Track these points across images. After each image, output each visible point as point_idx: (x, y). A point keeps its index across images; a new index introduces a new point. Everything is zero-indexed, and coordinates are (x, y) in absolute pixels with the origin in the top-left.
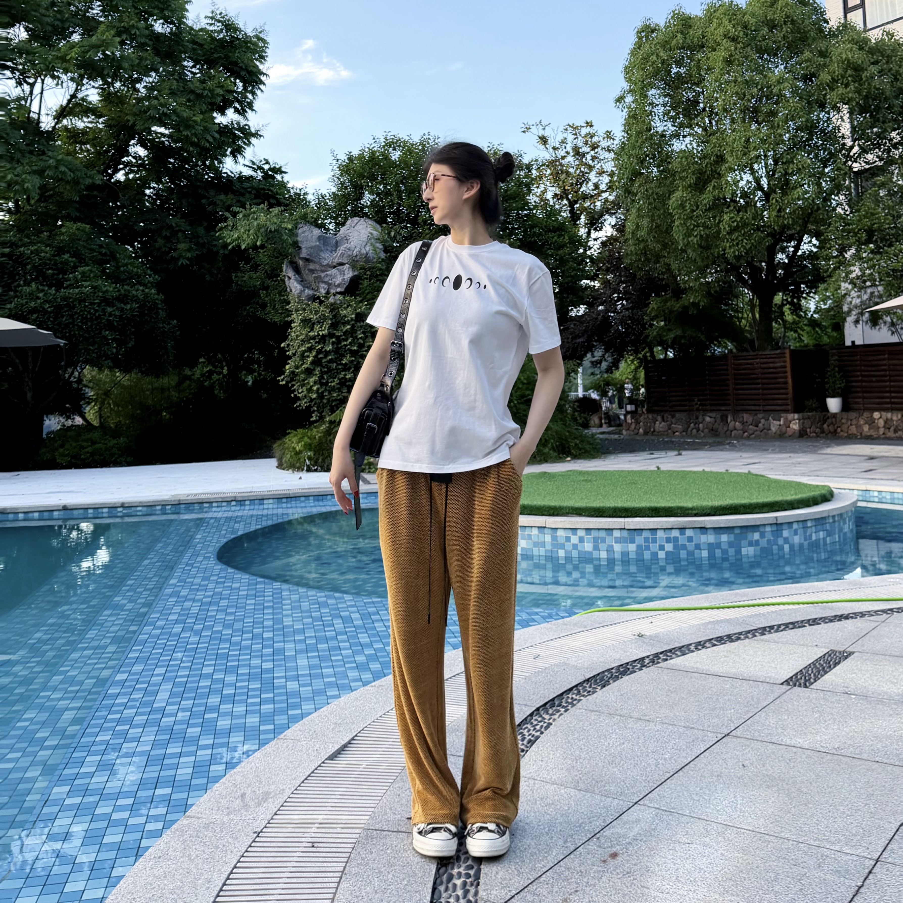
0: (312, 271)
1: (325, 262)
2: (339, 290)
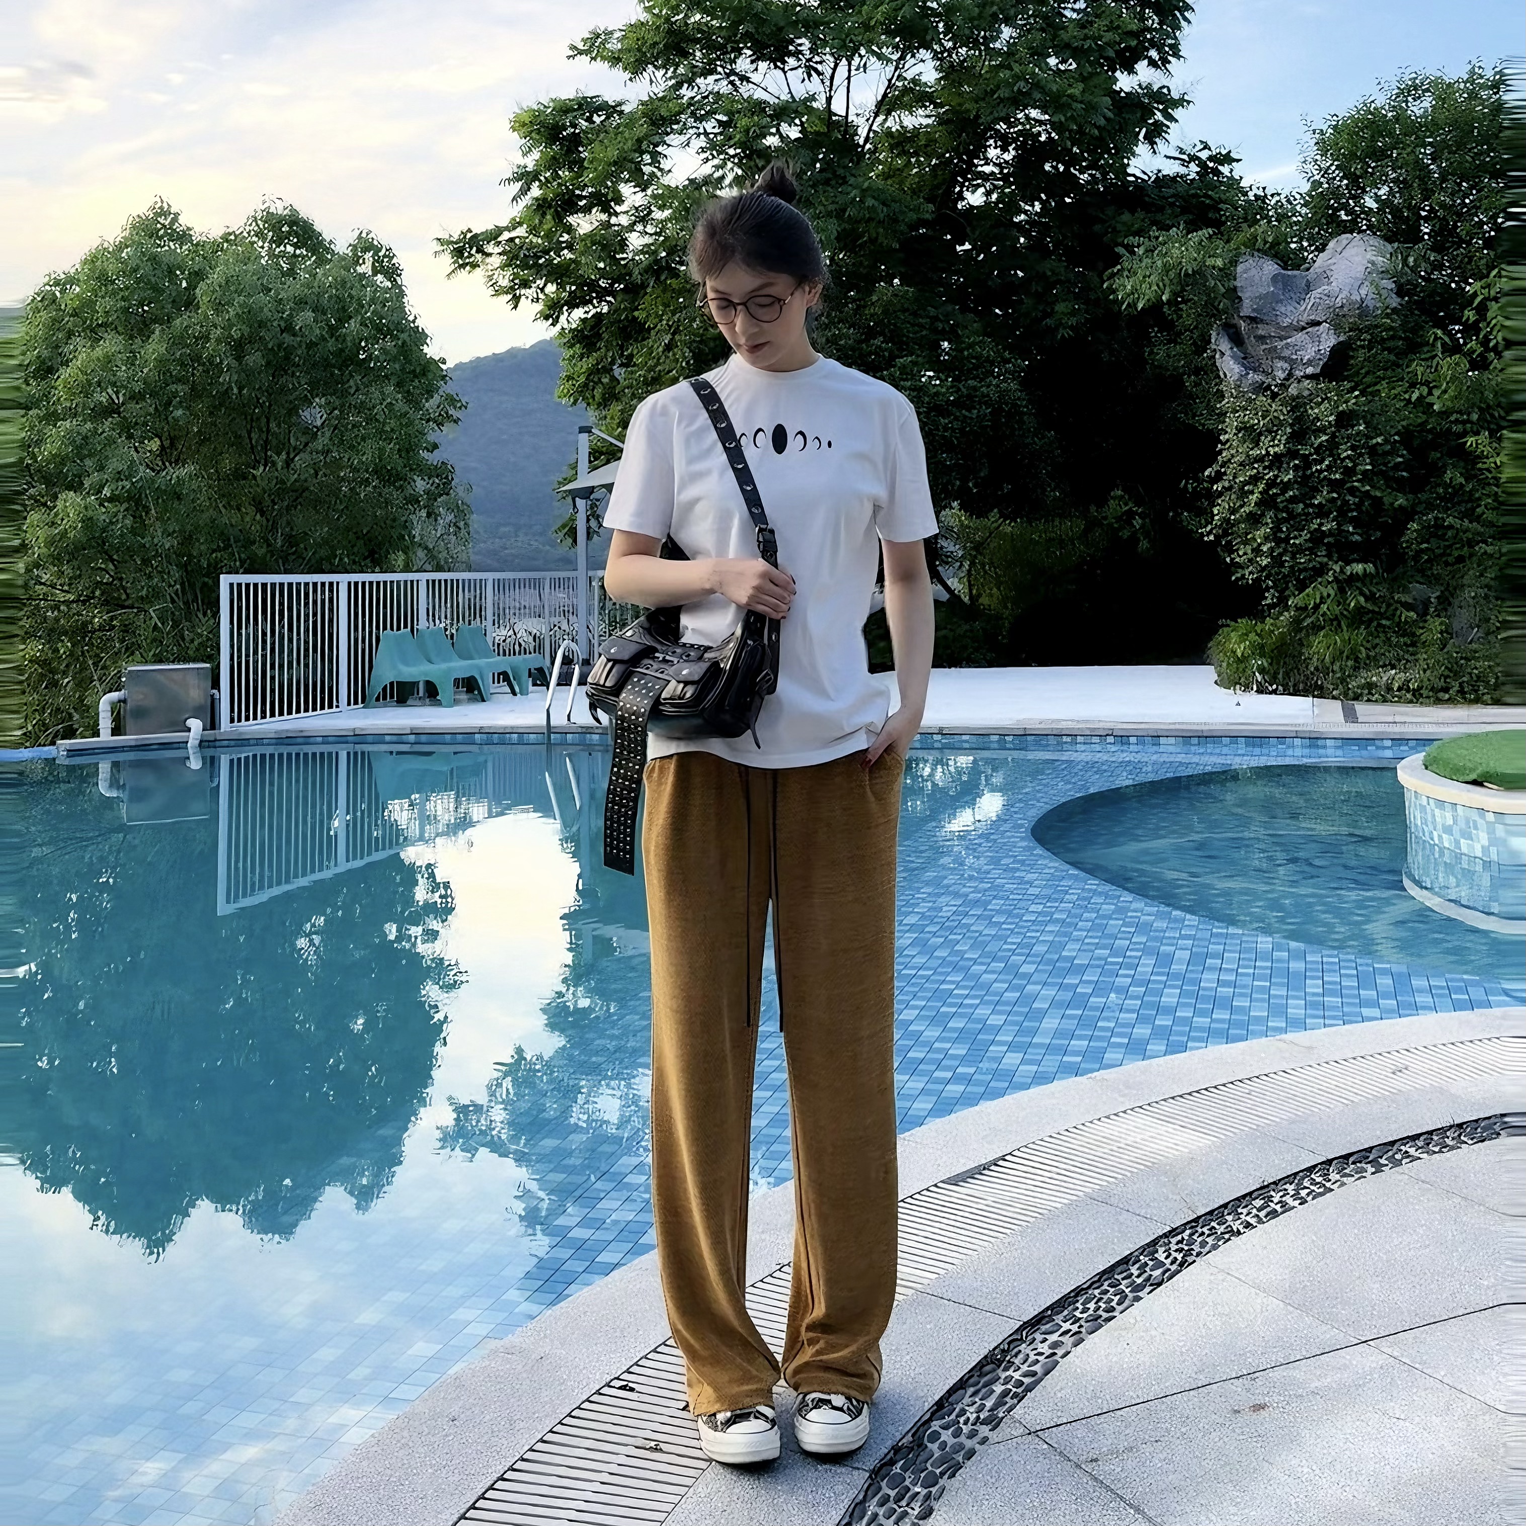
0: (1262, 339)
1: (1286, 322)
2: (1310, 370)
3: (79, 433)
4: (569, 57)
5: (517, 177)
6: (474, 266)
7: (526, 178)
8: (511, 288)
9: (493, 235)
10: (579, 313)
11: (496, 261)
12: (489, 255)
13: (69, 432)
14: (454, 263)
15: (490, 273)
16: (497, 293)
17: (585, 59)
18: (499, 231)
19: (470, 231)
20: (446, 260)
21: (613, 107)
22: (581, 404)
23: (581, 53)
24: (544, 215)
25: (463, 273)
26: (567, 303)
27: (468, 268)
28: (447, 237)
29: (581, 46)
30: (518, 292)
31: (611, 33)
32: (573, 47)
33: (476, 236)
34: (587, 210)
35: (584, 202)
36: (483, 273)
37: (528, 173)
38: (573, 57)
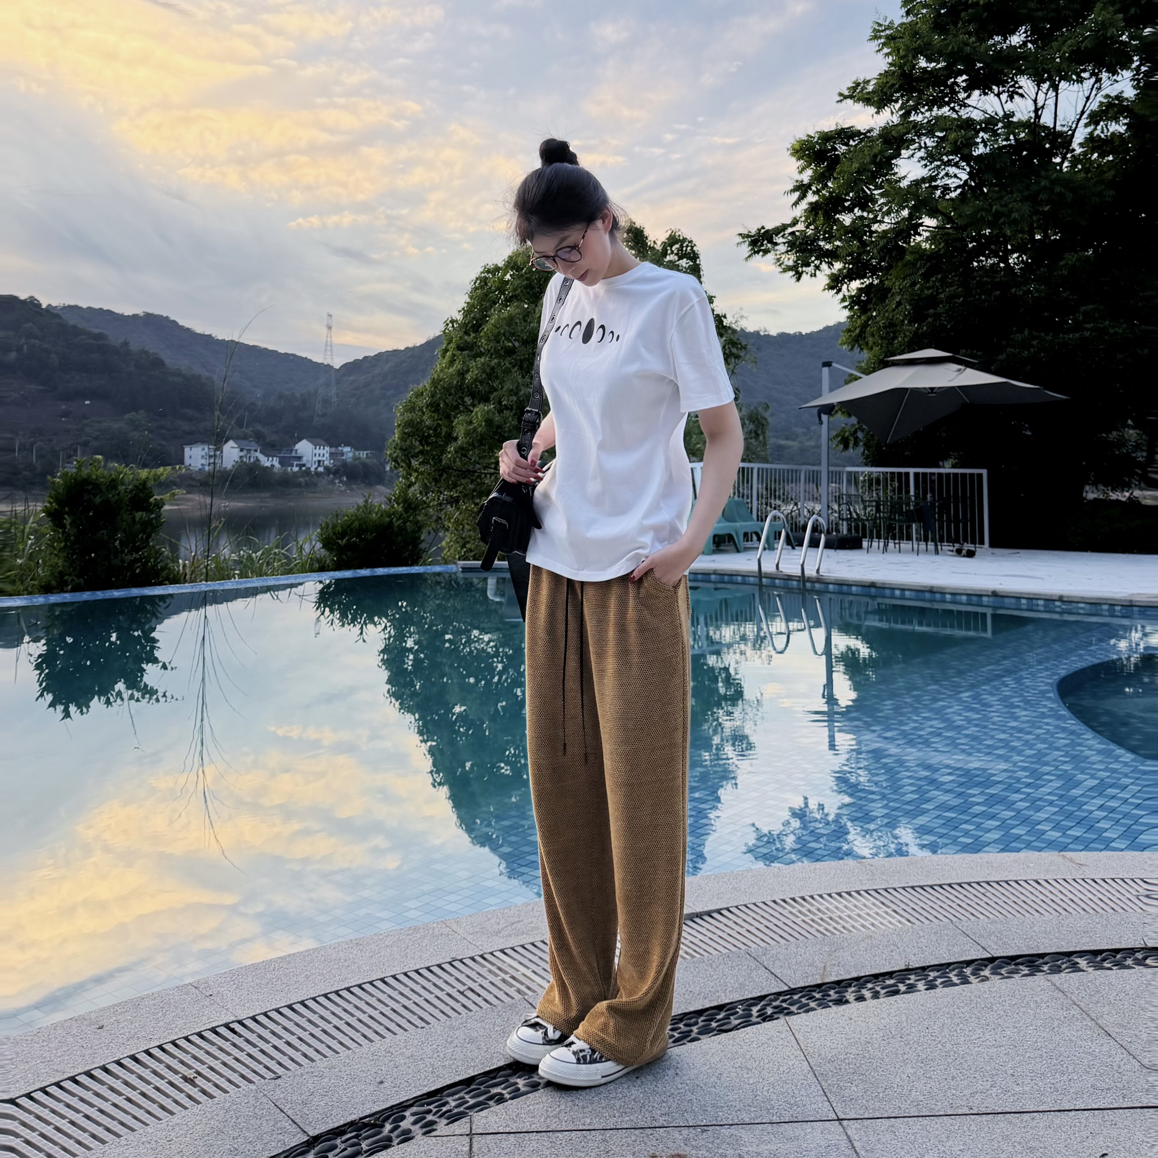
3: (488, 366)
4: (838, 102)
5: (795, 189)
6: (766, 252)
7: (802, 189)
8: (794, 266)
9: (780, 230)
10: (856, 284)
11: (782, 248)
12: (776, 244)
13: (483, 364)
14: (751, 250)
15: (778, 257)
16: (785, 271)
17: (849, 101)
18: (784, 227)
19: (763, 228)
20: (745, 249)
21: (864, 134)
22: (857, 349)
23: (846, 97)
24: (816, 214)
25: (758, 257)
26: (845, 277)
27: (761, 253)
28: (746, 233)
29: (846, 93)
30: (800, 269)
31: (869, 81)
32: (841, 94)
33: (768, 231)
34: (850, 210)
35: (849, 203)
36: (773, 257)
37: (803, 185)
38: (841, 101)
